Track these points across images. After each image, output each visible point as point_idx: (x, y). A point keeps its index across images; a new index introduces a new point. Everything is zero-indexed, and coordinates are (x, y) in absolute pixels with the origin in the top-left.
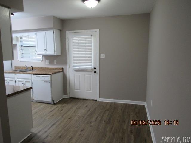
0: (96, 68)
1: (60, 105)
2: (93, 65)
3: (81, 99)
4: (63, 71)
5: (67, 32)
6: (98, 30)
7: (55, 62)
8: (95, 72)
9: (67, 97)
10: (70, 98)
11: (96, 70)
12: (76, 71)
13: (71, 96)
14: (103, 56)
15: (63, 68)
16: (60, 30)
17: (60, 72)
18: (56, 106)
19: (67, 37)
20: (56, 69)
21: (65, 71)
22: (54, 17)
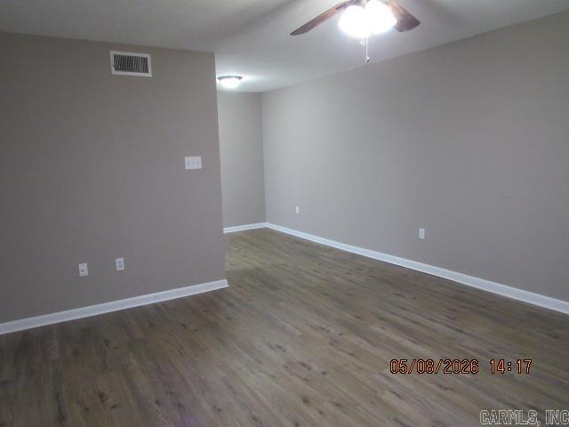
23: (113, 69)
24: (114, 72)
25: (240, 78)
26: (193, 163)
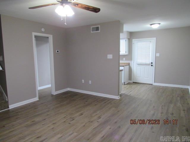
0: (153, 62)
1: (129, 85)
2: (150, 61)
3: (141, 83)
4: (129, 65)
5: (133, 40)
6: (155, 38)
7: (124, 59)
8: (152, 65)
9: (131, 82)
10: (133, 82)
11: (152, 64)
12: (138, 65)
13: (134, 82)
14: (158, 55)
15: (129, 63)
16: (129, 39)
17: (127, 65)
18: (126, 86)
19: (133, 43)
20: (124, 63)
21: (130, 65)
22: (127, 31)
23: (91, 31)
24: (92, 32)
25: (160, 24)
26: (110, 56)
